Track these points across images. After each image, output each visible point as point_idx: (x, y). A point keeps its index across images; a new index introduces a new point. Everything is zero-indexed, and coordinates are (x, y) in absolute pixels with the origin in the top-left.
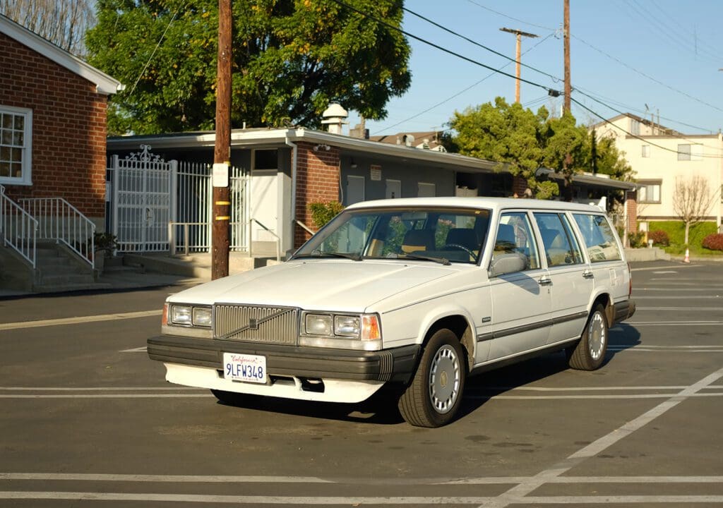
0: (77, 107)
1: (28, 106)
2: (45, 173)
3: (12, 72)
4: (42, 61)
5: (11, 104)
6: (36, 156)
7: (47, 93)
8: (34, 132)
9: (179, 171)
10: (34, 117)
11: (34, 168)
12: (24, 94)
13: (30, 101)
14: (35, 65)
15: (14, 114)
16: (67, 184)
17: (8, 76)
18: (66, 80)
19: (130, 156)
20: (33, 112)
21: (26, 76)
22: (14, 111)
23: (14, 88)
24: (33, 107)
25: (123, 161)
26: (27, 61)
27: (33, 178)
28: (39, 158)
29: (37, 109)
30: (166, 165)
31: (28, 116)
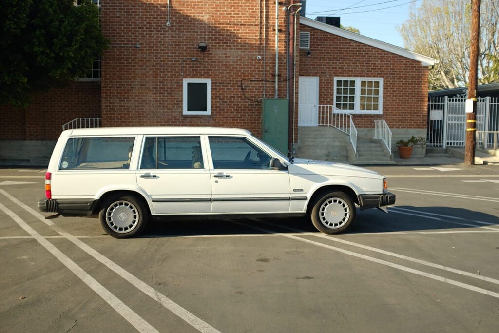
0: (409, 74)
1: (380, 77)
2: (390, 108)
3: (371, 61)
4: (388, 54)
5: (370, 76)
6: (385, 100)
7: (391, 69)
8: (384, 88)
9: (492, 102)
10: (384, 81)
11: (384, 105)
12: (378, 71)
13: (381, 74)
14: (384, 56)
15: (367, 81)
16: (403, 113)
17: (369, 64)
18: (403, 62)
19: (456, 96)
20: (384, 79)
21: (379, 62)
22: (373, 79)
23: (372, 69)
24: (383, 77)
25: (451, 99)
26: (379, 55)
27: (383, 110)
28: (386, 101)
29: (385, 77)
30: (482, 99)
31: (381, 81)
